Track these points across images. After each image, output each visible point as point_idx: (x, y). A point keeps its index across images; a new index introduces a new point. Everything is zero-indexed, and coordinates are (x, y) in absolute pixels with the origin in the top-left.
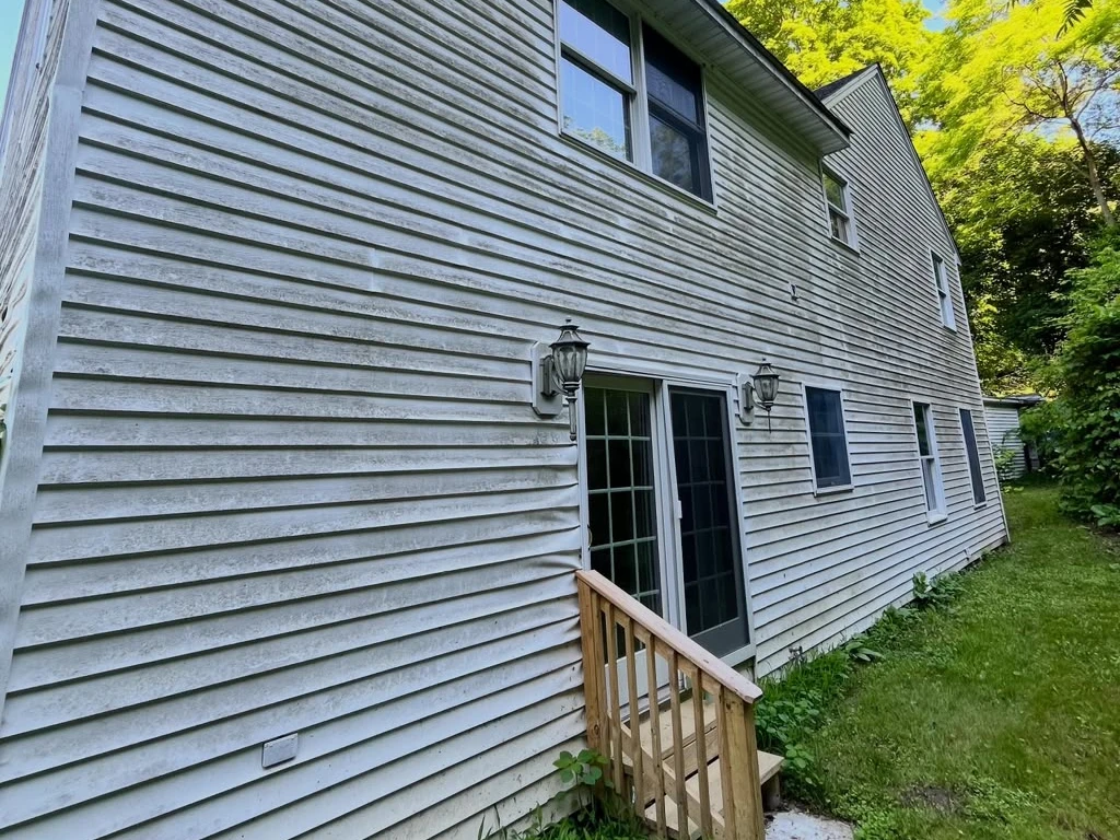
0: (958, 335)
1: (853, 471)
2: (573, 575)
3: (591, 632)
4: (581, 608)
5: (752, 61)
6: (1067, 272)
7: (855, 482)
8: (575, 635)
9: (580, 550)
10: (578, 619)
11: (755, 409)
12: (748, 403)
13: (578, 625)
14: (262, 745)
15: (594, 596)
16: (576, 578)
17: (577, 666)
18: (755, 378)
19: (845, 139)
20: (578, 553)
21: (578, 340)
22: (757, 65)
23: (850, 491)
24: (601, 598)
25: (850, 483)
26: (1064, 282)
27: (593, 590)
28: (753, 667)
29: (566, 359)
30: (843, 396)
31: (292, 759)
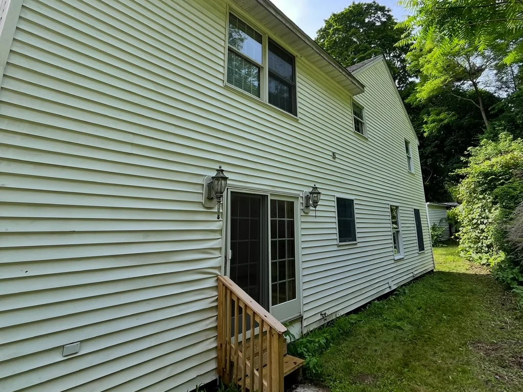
0: (415, 175)
1: (358, 235)
2: (216, 278)
3: (222, 303)
4: (218, 292)
5: (318, 55)
6: (469, 148)
7: (358, 240)
8: (215, 304)
9: (220, 267)
10: (217, 297)
11: (311, 207)
12: (307, 205)
13: (217, 300)
14: (63, 346)
15: (224, 287)
16: (217, 279)
17: (215, 318)
18: (310, 193)
19: (362, 89)
20: (219, 268)
21: (223, 176)
22: (320, 57)
23: (356, 244)
24: (227, 288)
25: (356, 241)
26: (467, 153)
27: (224, 285)
28: (302, 321)
29: (218, 184)
30: (355, 202)
31: (76, 353)
